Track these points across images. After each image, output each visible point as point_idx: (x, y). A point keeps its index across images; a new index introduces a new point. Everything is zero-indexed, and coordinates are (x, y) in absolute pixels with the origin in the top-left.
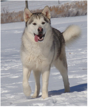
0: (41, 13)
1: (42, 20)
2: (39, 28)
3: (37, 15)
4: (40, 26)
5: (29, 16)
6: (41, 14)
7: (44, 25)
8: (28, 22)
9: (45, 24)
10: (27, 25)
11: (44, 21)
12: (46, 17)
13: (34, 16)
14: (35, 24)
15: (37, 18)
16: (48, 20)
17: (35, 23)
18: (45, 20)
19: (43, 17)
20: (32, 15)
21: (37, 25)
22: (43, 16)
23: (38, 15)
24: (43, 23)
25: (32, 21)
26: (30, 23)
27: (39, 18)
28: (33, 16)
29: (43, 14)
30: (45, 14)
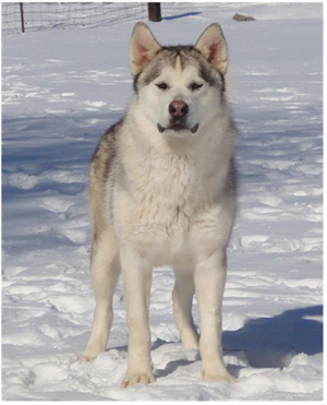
0: (191, 48)
1: (191, 73)
2: (174, 102)
3: (178, 54)
4: (181, 96)
5: (150, 54)
6: (193, 52)
7: (197, 92)
8: (143, 76)
9: (202, 89)
10: (139, 87)
11: (199, 80)
12: (208, 65)
13: (165, 56)
14: (163, 86)
15: (174, 65)
16: (217, 76)
17: (166, 82)
18: (204, 74)
19: (197, 63)
20: (158, 52)
21: (173, 89)
22: (197, 58)
23: (182, 53)
24: (194, 86)
25: (155, 74)
26: (148, 81)
27: (182, 64)
28: (160, 56)
29: (199, 52)
30: (206, 52)
